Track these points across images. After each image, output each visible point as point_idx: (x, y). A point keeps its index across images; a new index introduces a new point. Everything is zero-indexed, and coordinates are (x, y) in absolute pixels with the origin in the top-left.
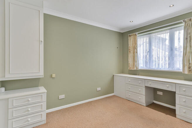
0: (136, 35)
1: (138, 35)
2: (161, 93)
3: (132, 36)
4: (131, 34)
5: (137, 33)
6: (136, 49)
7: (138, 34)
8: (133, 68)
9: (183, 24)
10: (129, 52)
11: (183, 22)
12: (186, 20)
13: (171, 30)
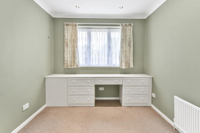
0: (76, 25)
1: (78, 27)
2: (102, 89)
3: (70, 25)
4: (69, 23)
5: (77, 24)
6: (76, 43)
7: (79, 25)
8: (73, 66)
9: (120, 27)
10: (65, 46)
11: (121, 25)
12: (123, 24)
13: (109, 30)
